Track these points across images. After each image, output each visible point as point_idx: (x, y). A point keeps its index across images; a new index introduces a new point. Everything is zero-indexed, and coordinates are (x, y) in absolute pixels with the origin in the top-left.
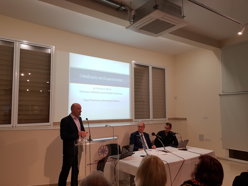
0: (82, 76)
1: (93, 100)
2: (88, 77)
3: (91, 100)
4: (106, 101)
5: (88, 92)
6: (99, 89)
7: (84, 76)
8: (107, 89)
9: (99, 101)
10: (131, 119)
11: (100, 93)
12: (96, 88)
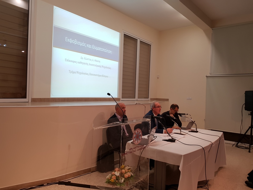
0: (68, 40)
1: (80, 73)
2: (75, 42)
3: (77, 72)
4: (95, 75)
5: (75, 62)
6: (87, 59)
7: (71, 41)
8: (95, 61)
9: (87, 74)
10: (118, 98)
11: (88, 64)
12: (84, 58)
